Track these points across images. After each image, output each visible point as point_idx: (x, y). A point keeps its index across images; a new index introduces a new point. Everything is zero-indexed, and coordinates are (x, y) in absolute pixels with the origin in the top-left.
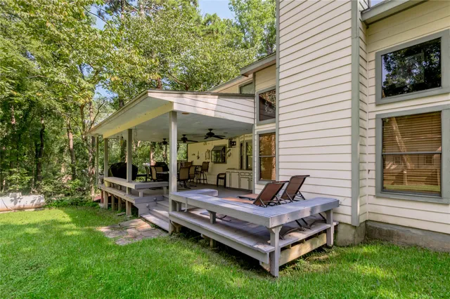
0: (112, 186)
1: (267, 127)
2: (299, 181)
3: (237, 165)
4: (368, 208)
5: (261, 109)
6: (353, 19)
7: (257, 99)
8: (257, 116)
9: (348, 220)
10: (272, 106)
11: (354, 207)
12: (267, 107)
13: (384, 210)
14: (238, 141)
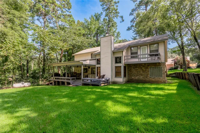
0: (56, 79)
1: (98, 66)
2: (104, 76)
3: (90, 73)
4: (114, 80)
5: (97, 62)
6: (111, 52)
7: (96, 60)
8: (96, 63)
9: (111, 81)
10: (100, 61)
11: (111, 79)
12: (98, 61)
13: (116, 80)
14: (91, 67)
